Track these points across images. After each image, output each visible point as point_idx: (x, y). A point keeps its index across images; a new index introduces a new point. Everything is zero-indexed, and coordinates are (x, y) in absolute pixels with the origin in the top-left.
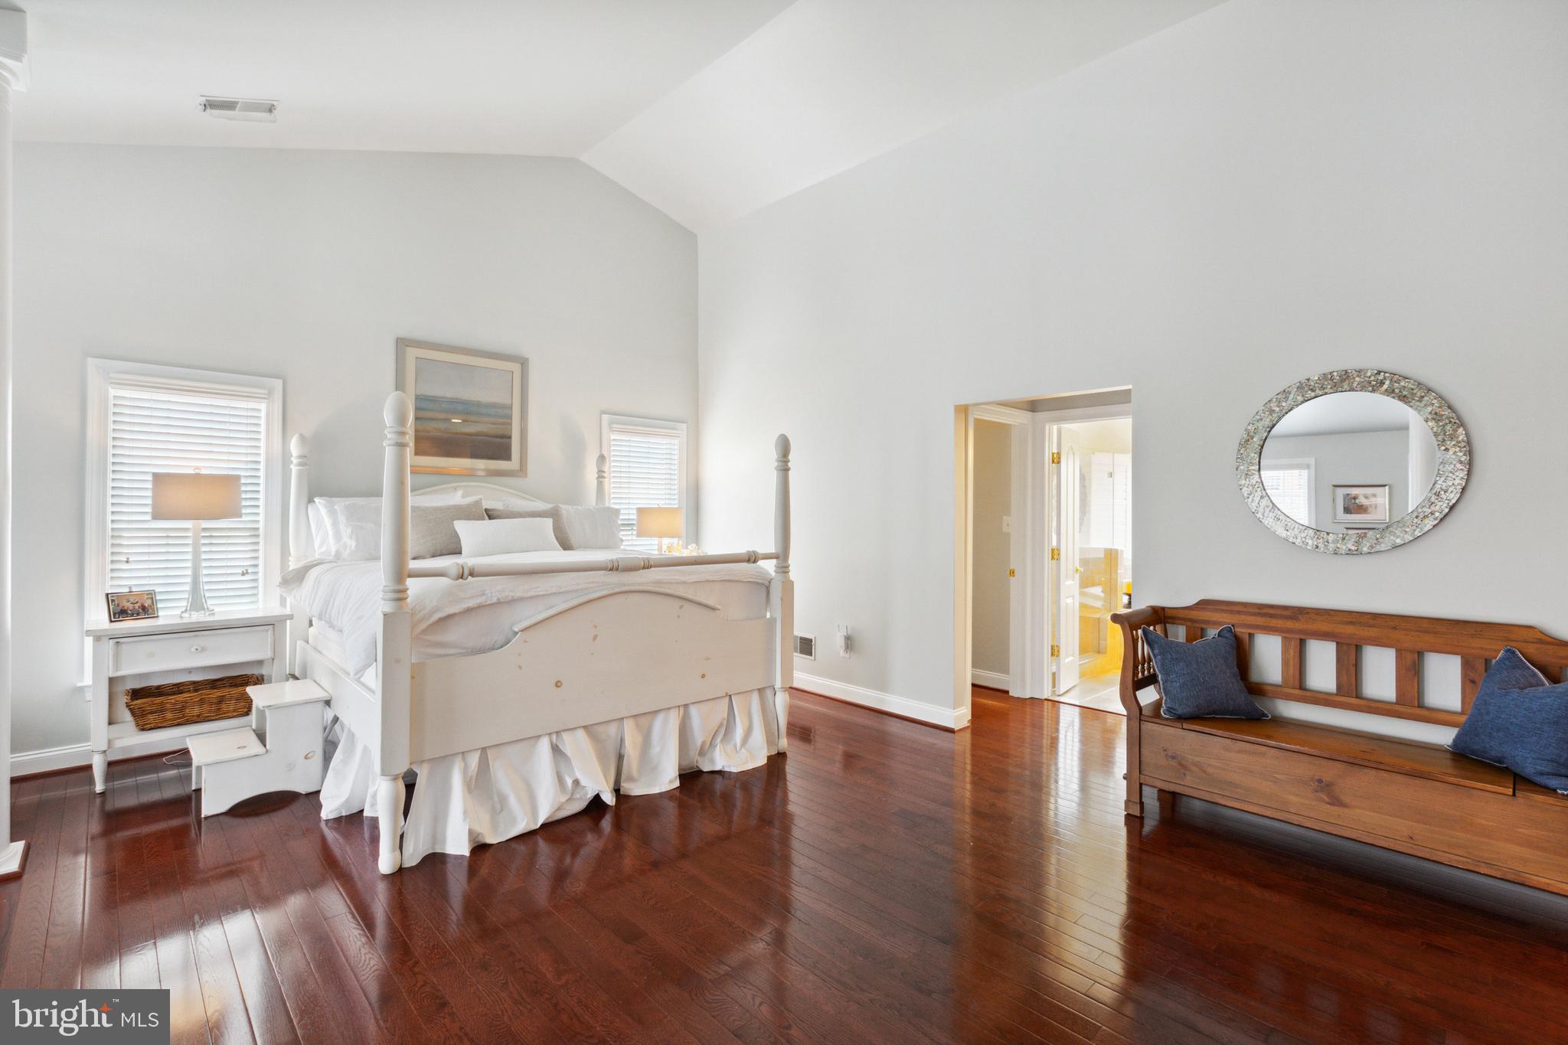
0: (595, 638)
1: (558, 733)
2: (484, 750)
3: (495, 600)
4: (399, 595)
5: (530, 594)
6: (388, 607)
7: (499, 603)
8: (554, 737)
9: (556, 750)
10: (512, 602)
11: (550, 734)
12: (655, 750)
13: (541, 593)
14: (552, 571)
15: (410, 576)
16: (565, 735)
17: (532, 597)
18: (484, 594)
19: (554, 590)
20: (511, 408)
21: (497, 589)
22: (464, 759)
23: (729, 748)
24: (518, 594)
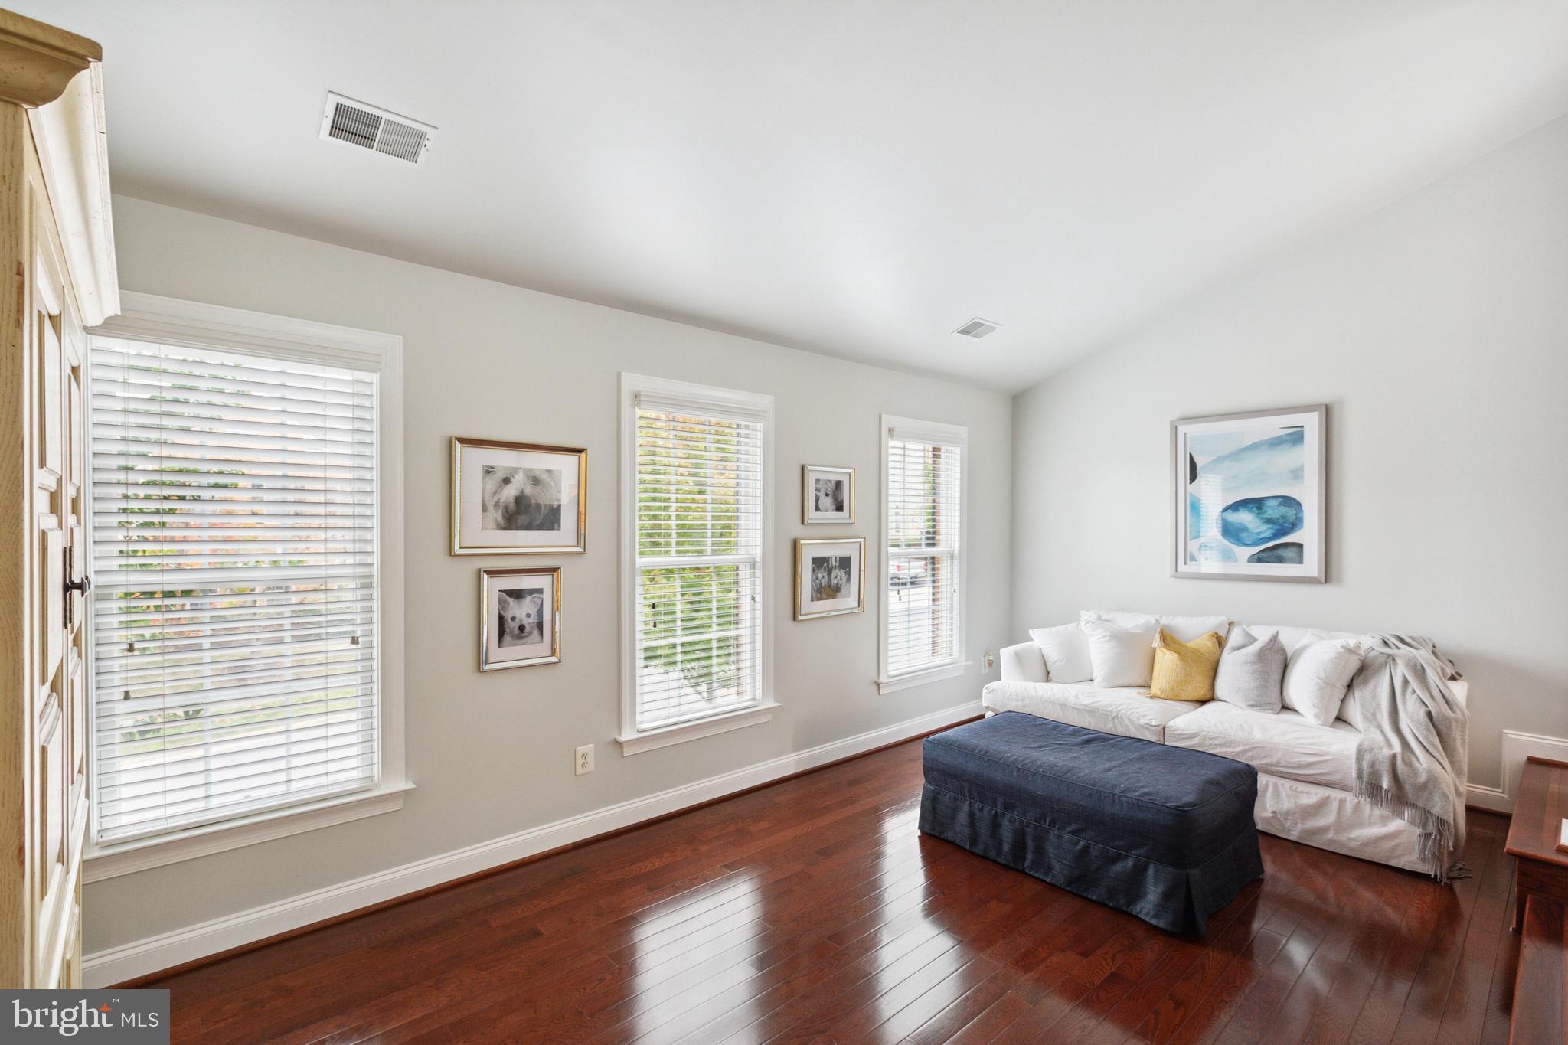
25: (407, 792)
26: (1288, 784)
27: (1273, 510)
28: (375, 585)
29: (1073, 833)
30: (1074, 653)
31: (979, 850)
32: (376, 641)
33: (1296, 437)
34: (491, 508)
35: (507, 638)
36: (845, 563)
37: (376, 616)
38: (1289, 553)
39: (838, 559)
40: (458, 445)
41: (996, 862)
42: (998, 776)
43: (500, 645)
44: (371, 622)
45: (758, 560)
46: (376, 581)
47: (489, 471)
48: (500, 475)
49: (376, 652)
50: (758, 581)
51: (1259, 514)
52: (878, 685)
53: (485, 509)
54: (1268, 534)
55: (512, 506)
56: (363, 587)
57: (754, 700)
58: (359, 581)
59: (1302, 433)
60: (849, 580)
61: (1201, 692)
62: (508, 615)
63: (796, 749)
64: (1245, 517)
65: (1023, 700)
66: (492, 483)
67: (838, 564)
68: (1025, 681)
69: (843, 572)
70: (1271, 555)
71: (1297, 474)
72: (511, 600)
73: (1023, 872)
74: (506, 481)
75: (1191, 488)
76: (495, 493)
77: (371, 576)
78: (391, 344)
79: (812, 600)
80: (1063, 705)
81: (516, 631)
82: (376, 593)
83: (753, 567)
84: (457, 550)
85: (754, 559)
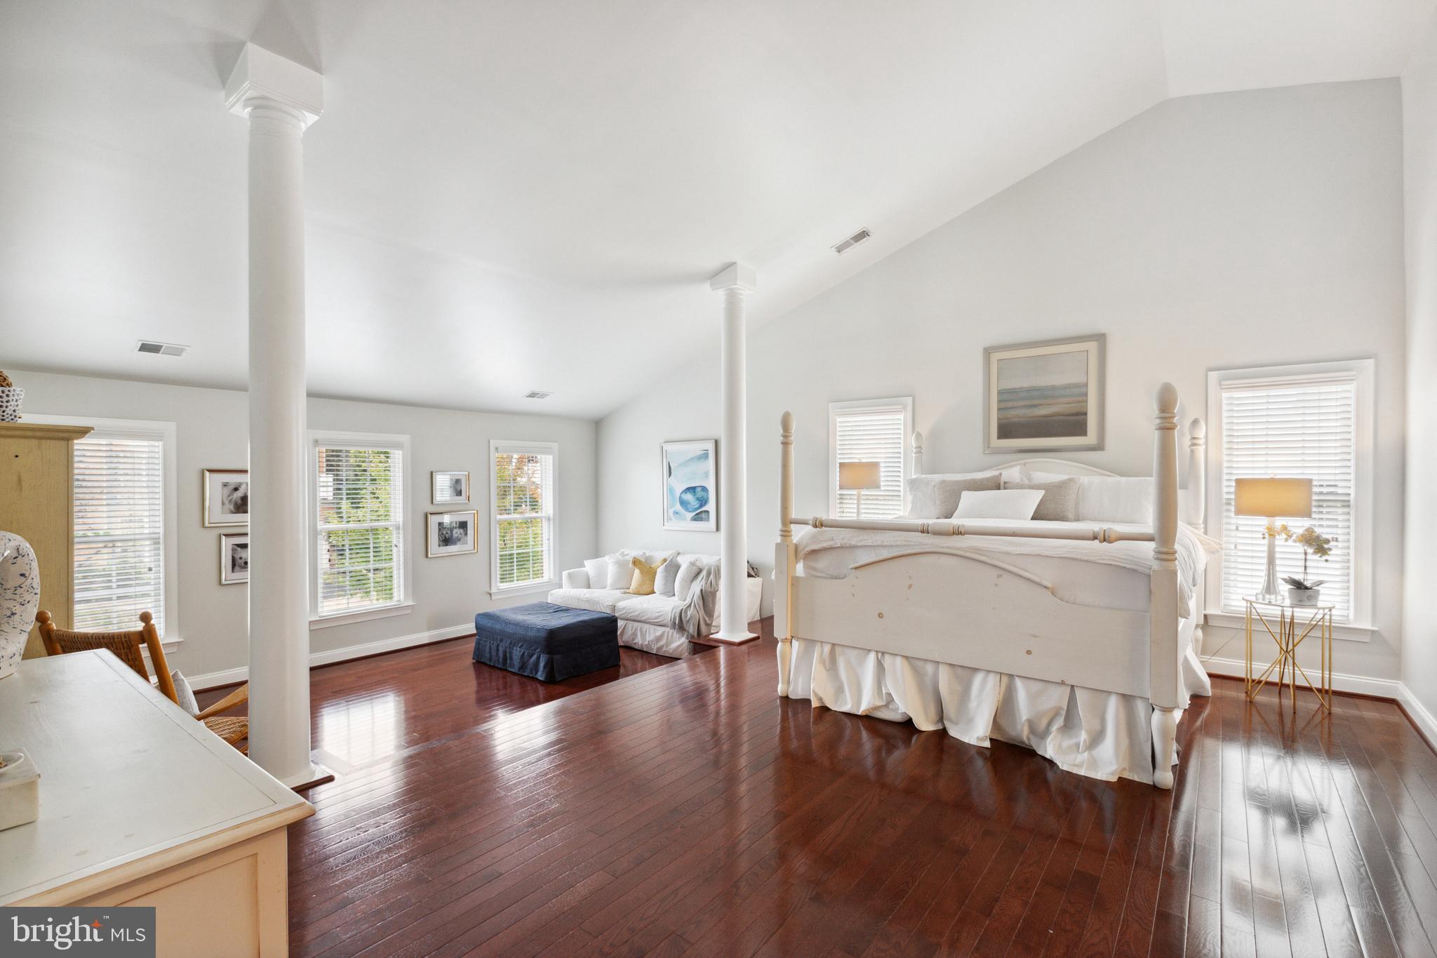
0: (910, 586)
1: (883, 653)
2: (834, 645)
3: (839, 545)
4: (786, 534)
5: (860, 544)
6: (779, 540)
7: (841, 547)
8: (880, 655)
9: (880, 667)
10: (853, 547)
11: (877, 652)
12: (973, 704)
13: (869, 544)
14: (874, 529)
15: (791, 523)
16: (887, 656)
17: (862, 546)
18: (833, 540)
19: (879, 543)
20: (1086, 385)
21: (840, 537)
22: (822, 646)
23: (1067, 743)
24: (853, 543)
25: (179, 643)
26: (653, 627)
27: (699, 493)
28: (161, 542)
29: (520, 647)
30: (601, 574)
31: (492, 664)
32: (162, 570)
33: (705, 456)
34: (226, 502)
35: (237, 568)
36: (463, 525)
37: (162, 558)
38: (703, 515)
39: (458, 523)
40: (207, 474)
41: (497, 668)
42: (510, 629)
43: (233, 571)
44: (159, 561)
45: (401, 524)
46: (161, 541)
47: (225, 485)
48: (232, 487)
49: (162, 575)
50: (401, 536)
51: (694, 495)
52: (490, 594)
53: (223, 504)
54: (697, 506)
55: (239, 502)
56: (155, 543)
57: (400, 601)
58: (152, 541)
59: (708, 454)
60: (466, 534)
61: (649, 590)
62: (237, 556)
63: (429, 629)
64: (689, 497)
65: (563, 598)
66: (227, 491)
67: (458, 525)
68: (573, 588)
69: (462, 531)
70: (697, 518)
71: (707, 475)
72: (239, 549)
73: (506, 670)
74: (236, 489)
75: (669, 479)
76: (229, 496)
77: (159, 538)
78: (170, 427)
79: (439, 546)
80: (578, 599)
81: (243, 564)
82: (162, 547)
83: (398, 528)
84: (207, 524)
85: (399, 524)
